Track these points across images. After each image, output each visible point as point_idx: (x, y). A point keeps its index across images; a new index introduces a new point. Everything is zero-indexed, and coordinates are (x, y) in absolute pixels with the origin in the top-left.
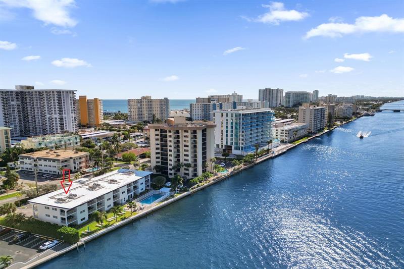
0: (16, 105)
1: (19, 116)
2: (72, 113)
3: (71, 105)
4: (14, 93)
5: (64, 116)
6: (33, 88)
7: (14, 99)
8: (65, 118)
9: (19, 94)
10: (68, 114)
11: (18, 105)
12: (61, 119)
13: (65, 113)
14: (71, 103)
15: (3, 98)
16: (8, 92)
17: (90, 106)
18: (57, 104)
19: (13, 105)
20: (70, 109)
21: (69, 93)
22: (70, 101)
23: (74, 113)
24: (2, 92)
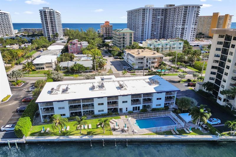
0: (161, 19)
1: (161, 26)
2: (193, 24)
3: (194, 18)
4: (161, 10)
5: (186, 26)
6: (174, 5)
7: (160, 14)
8: (186, 28)
9: (164, 11)
10: (190, 25)
11: (162, 19)
12: (183, 29)
13: (187, 24)
14: (194, 16)
15: (153, 14)
16: (157, 9)
17: (220, 21)
18: (182, 17)
19: (159, 19)
20: (192, 21)
21: (194, 7)
22: (193, 15)
23: (195, 25)
24: (154, 10)
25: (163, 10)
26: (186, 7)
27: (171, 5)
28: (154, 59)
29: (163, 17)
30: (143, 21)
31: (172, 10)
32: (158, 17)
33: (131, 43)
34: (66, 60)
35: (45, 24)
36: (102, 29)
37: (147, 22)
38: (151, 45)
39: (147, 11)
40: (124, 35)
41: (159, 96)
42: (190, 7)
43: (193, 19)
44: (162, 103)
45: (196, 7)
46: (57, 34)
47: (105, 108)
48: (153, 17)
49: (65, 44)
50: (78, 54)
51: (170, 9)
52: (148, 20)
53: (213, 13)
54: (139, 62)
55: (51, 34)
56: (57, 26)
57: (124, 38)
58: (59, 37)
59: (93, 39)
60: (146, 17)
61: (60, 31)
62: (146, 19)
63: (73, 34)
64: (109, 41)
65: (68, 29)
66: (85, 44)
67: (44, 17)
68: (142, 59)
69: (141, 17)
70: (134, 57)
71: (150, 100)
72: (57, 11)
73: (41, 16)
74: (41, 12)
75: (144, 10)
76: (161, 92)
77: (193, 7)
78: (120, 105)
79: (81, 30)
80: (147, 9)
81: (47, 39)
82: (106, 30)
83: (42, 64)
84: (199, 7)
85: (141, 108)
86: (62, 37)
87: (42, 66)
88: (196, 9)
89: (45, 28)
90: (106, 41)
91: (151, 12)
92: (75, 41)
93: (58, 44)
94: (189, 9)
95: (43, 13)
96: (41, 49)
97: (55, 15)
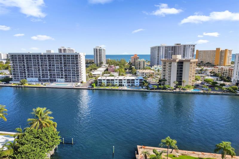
15: (166, 49)
16: (168, 47)
17: (222, 54)
18: (183, 52)
19: (170, 53)
20: (190, 54)
21: (191, 46)
22: (190, 50)
23: (192, 57)
24: (166, 47)
25: (172, 47)
26: (185, 46)
27: (178, 44)
28: (149, 73)
29: (173, 52)
30: (158, 54)
31: (178, 47)
32: (169, 52)
33: (144, 67)
34: (106, 73)
35: (96, 56)
36: (131, 59)
37: (161, 54)
38: (156, 68)
39: (161, 48)
40: (140, 62)
41: (137, 81)
42: (187, 46)
43: (190, 53)
44: (138, 84)
45: (192, 46)
46: (102, 62)
47: (118, 84)
48: (165, 52)
49: (106, 68)
50: (113, 72)
51: (177, 47)
52: (162, 53)
53: (216, 48)
54: (142, 75)
55: (99, 62)
56: (103, 57)
57: (140, 64)
58: (103, 64)
59: (123, 65)
60: (161, 52)
61: (104, 60)
62: (161, 53)
63: (112, 62)
64: (134, 66)
65: (109, 59)
66: (118, 67)
67: (95, 52)
68: (144, 73)
69: (157, 52)
70: (139, 72)
71: (134, 82)
72: (104, 49)
73: (94, 51)
74: (94, 49)
75: (159, 47)
76: (137, 80)
77: (189, 46)
78: (123, 84)
79: (117, 60)
80: (161, 47)
81: (96, 65)
82: (134, 60)
83: (96, 75)
84: (194, 46)
85: (130, 85)
86: (105, 64)
87: (95, 76)
88: (192, 47)
89: (96, 58)
90: (132, 66)
91: (164, 48)
92: (112, 66)
93: (103, 68)
94: (187, 47)
95: (95, 50)
96: (93, 70)
97: (103, 51)
